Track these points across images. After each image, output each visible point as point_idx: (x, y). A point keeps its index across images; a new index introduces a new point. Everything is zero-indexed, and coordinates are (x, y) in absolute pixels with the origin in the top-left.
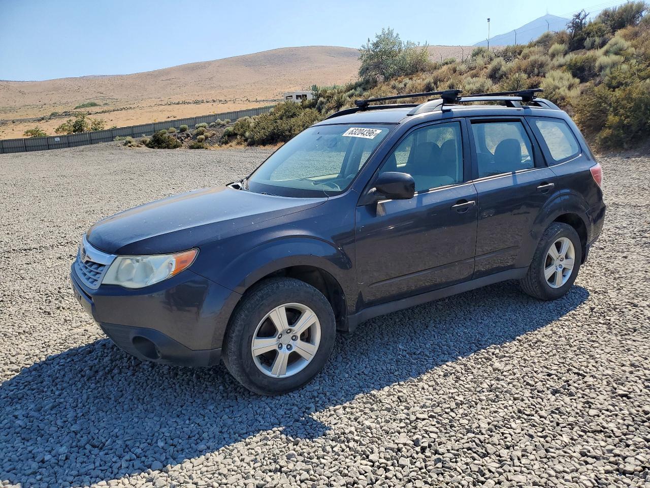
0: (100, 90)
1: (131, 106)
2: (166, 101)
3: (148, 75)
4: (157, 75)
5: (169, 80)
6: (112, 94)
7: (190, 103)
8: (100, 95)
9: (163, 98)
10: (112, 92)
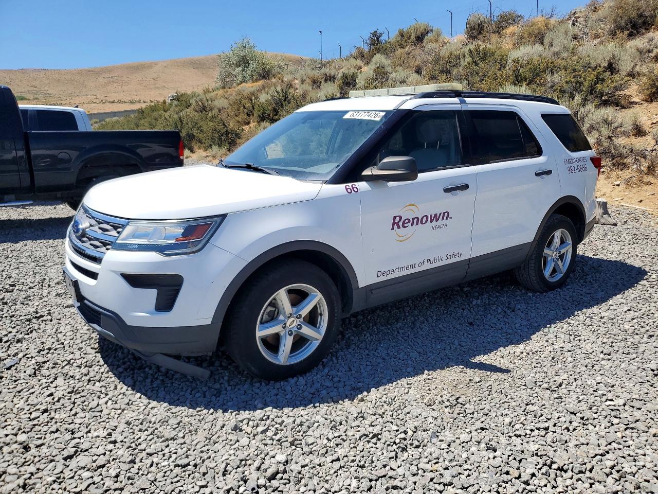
0: (34, 84)
1: (62, 102)
2: (101, 98)
3: (89, 71)
4: (99, 72)
5: (112, 77)
6: (47, 88)
7: (126, 102)
8: (32, 88)
9: (98, 96)
10: (48, 86)
